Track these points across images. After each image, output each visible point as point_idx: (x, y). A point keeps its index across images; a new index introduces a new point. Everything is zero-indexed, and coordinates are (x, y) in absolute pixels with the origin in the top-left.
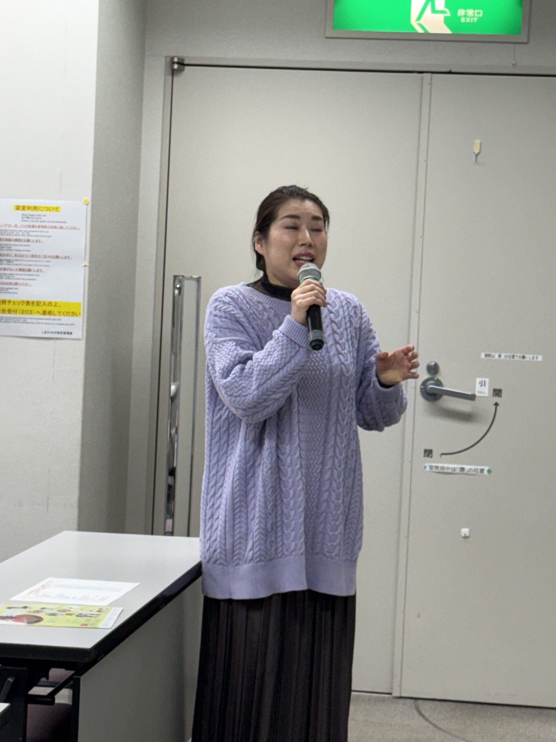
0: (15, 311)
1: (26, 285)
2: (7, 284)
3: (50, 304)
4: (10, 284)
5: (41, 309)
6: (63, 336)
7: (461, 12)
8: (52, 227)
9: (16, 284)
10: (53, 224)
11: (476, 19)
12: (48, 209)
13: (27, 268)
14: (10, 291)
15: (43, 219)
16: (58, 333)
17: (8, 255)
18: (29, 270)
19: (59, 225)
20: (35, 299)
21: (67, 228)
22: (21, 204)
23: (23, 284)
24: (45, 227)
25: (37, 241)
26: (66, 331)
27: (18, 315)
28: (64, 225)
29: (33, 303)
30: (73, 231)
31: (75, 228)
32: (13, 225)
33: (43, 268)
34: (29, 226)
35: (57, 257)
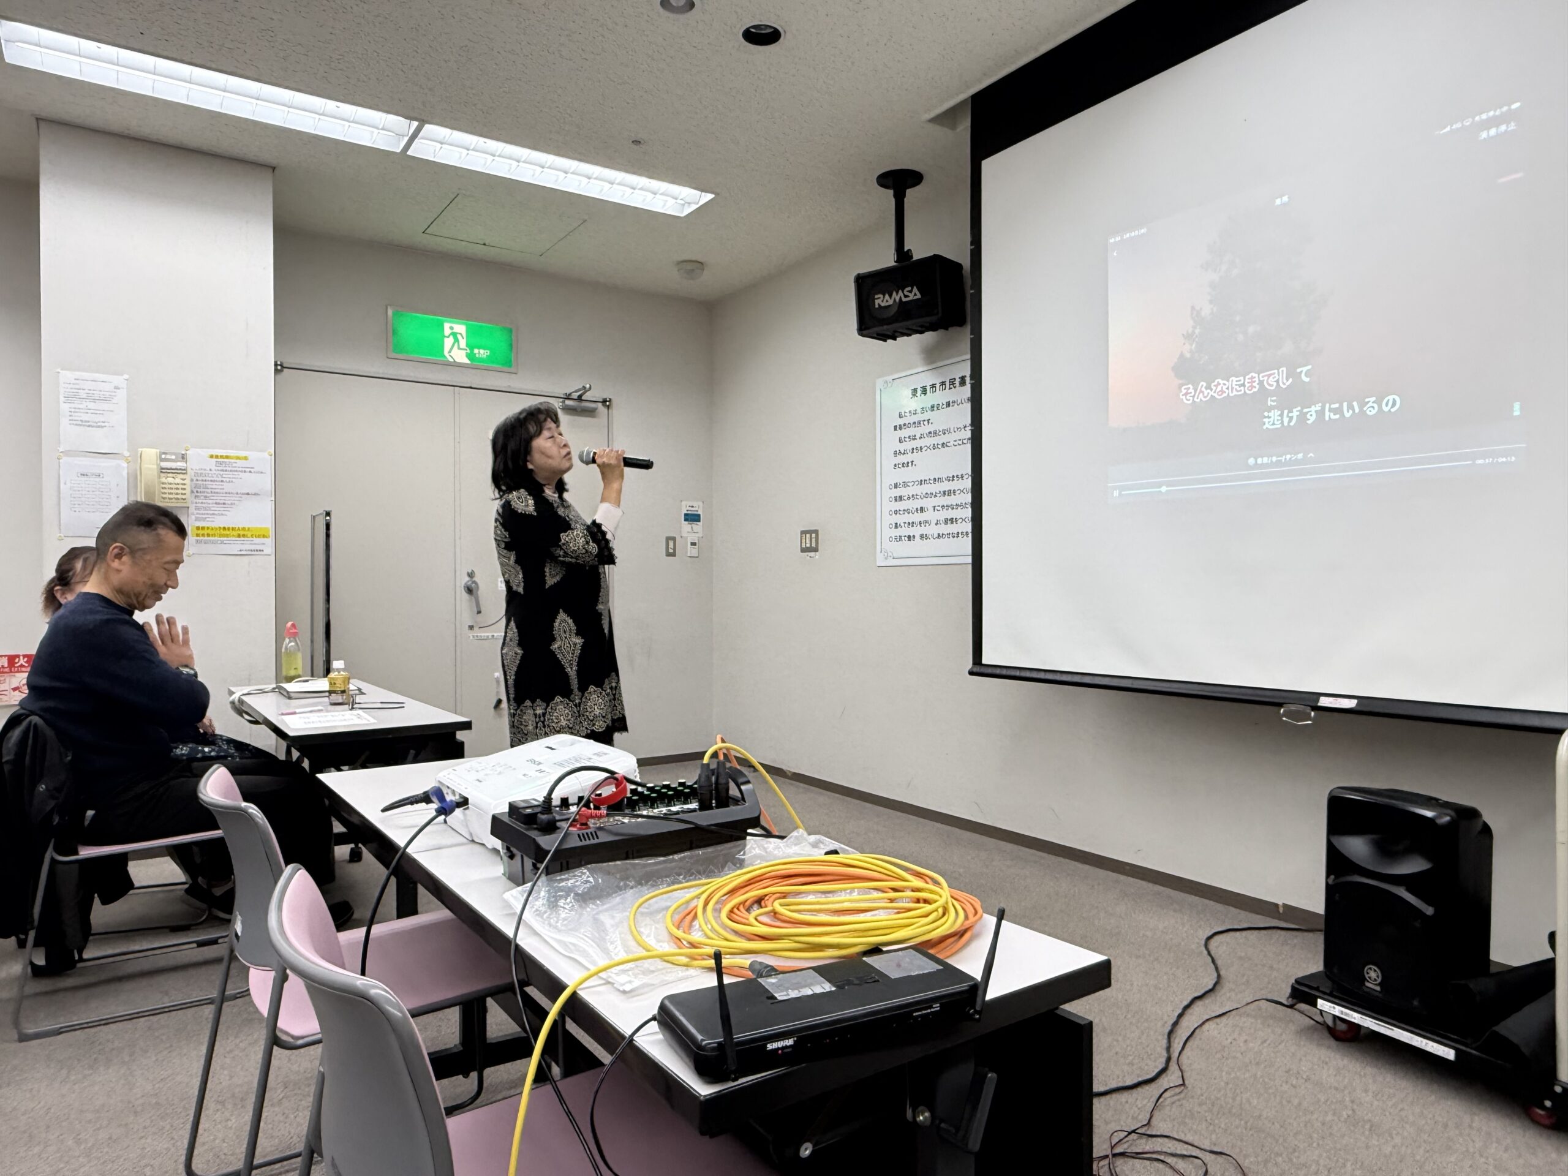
0: (214, 535)
1: (222, 514)
2: (204, 514)
3: (244, 529)
4: (208, 514)
5: (235, 533)
6: (256, 553)
7: (476, 351)
8: (242, 471)
9: (213, 514)
10: (243, 469)
11: (485, 356)
12: (238, 458)
13: (222, 502)
14: (208, 519)
15: (234, 465)
16: (251, 551)
17: (204, 492)
18: (224, 504)
19: (248, 470)
20: (231, 526)
21: (254, 472)
22: (214, 454)
23: (219, 515)
24: (237, 471)
25: (229, 482)
26: (258, 549)
27: (216, 538)
28: (252, 470)
29: (229, 529)
30: (260, 475)
31: (262, 473)
32: (208, 469)
33: (236, 502)
34: (223, 470)
35: (248, 494)
